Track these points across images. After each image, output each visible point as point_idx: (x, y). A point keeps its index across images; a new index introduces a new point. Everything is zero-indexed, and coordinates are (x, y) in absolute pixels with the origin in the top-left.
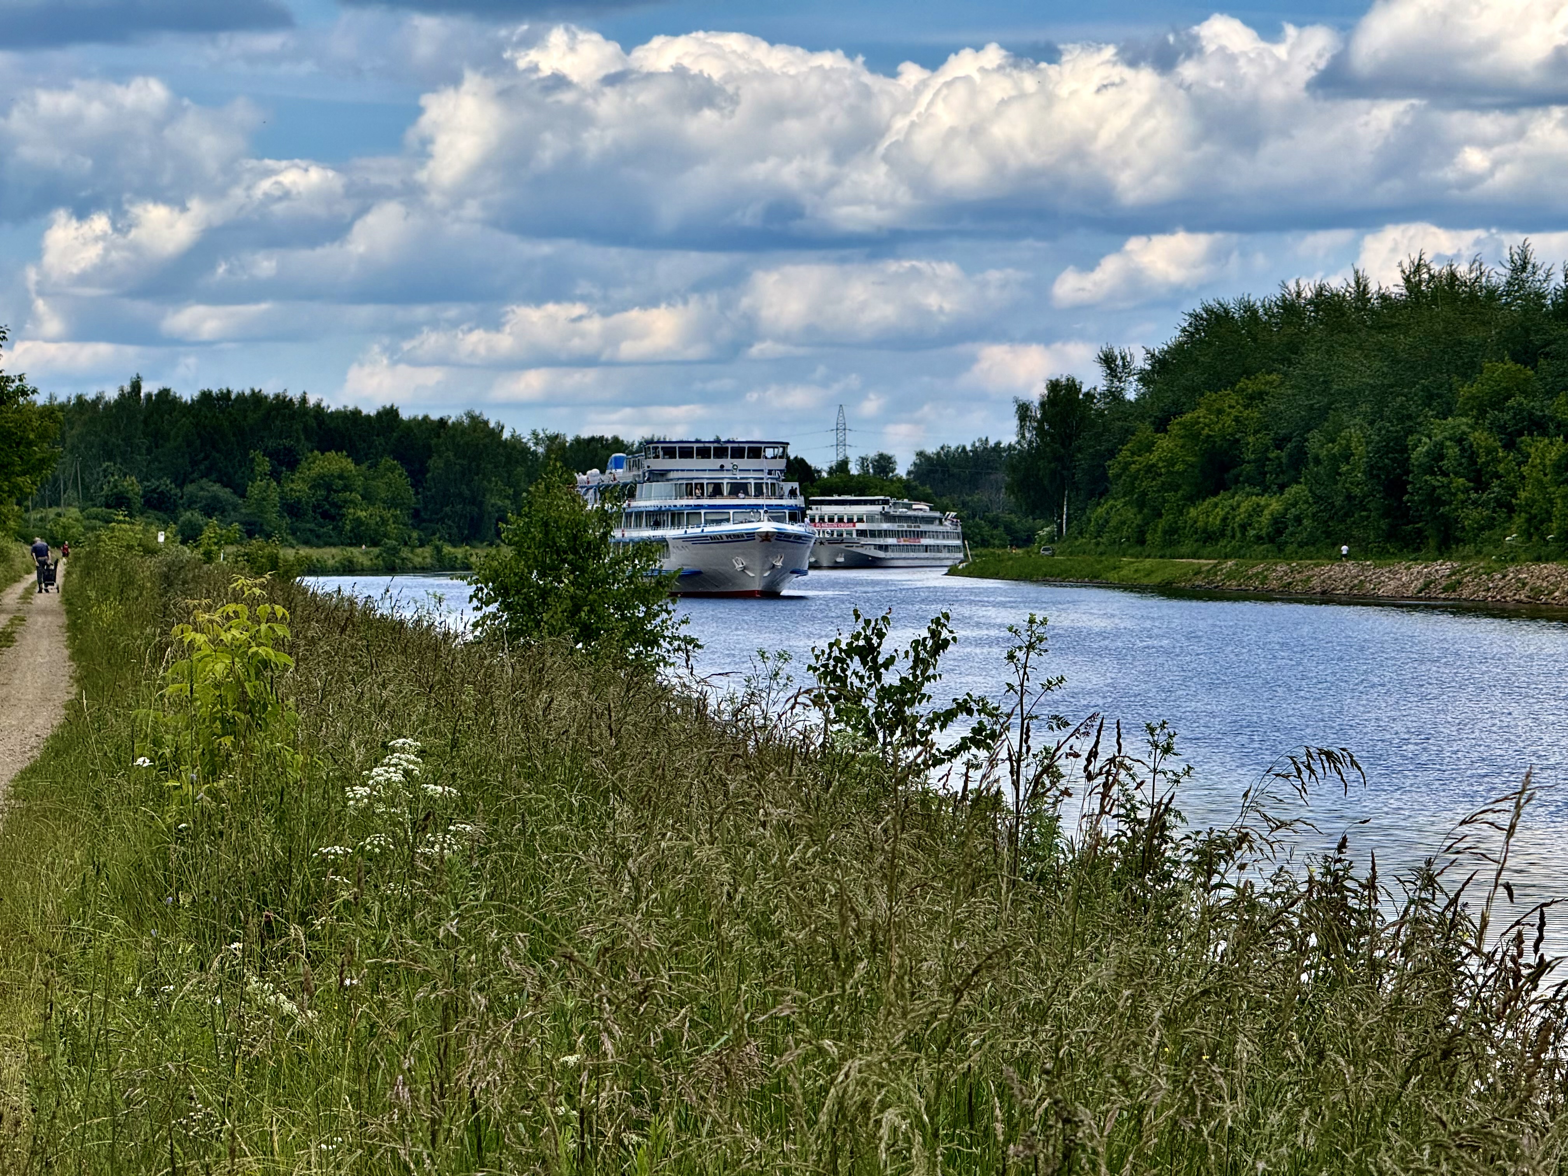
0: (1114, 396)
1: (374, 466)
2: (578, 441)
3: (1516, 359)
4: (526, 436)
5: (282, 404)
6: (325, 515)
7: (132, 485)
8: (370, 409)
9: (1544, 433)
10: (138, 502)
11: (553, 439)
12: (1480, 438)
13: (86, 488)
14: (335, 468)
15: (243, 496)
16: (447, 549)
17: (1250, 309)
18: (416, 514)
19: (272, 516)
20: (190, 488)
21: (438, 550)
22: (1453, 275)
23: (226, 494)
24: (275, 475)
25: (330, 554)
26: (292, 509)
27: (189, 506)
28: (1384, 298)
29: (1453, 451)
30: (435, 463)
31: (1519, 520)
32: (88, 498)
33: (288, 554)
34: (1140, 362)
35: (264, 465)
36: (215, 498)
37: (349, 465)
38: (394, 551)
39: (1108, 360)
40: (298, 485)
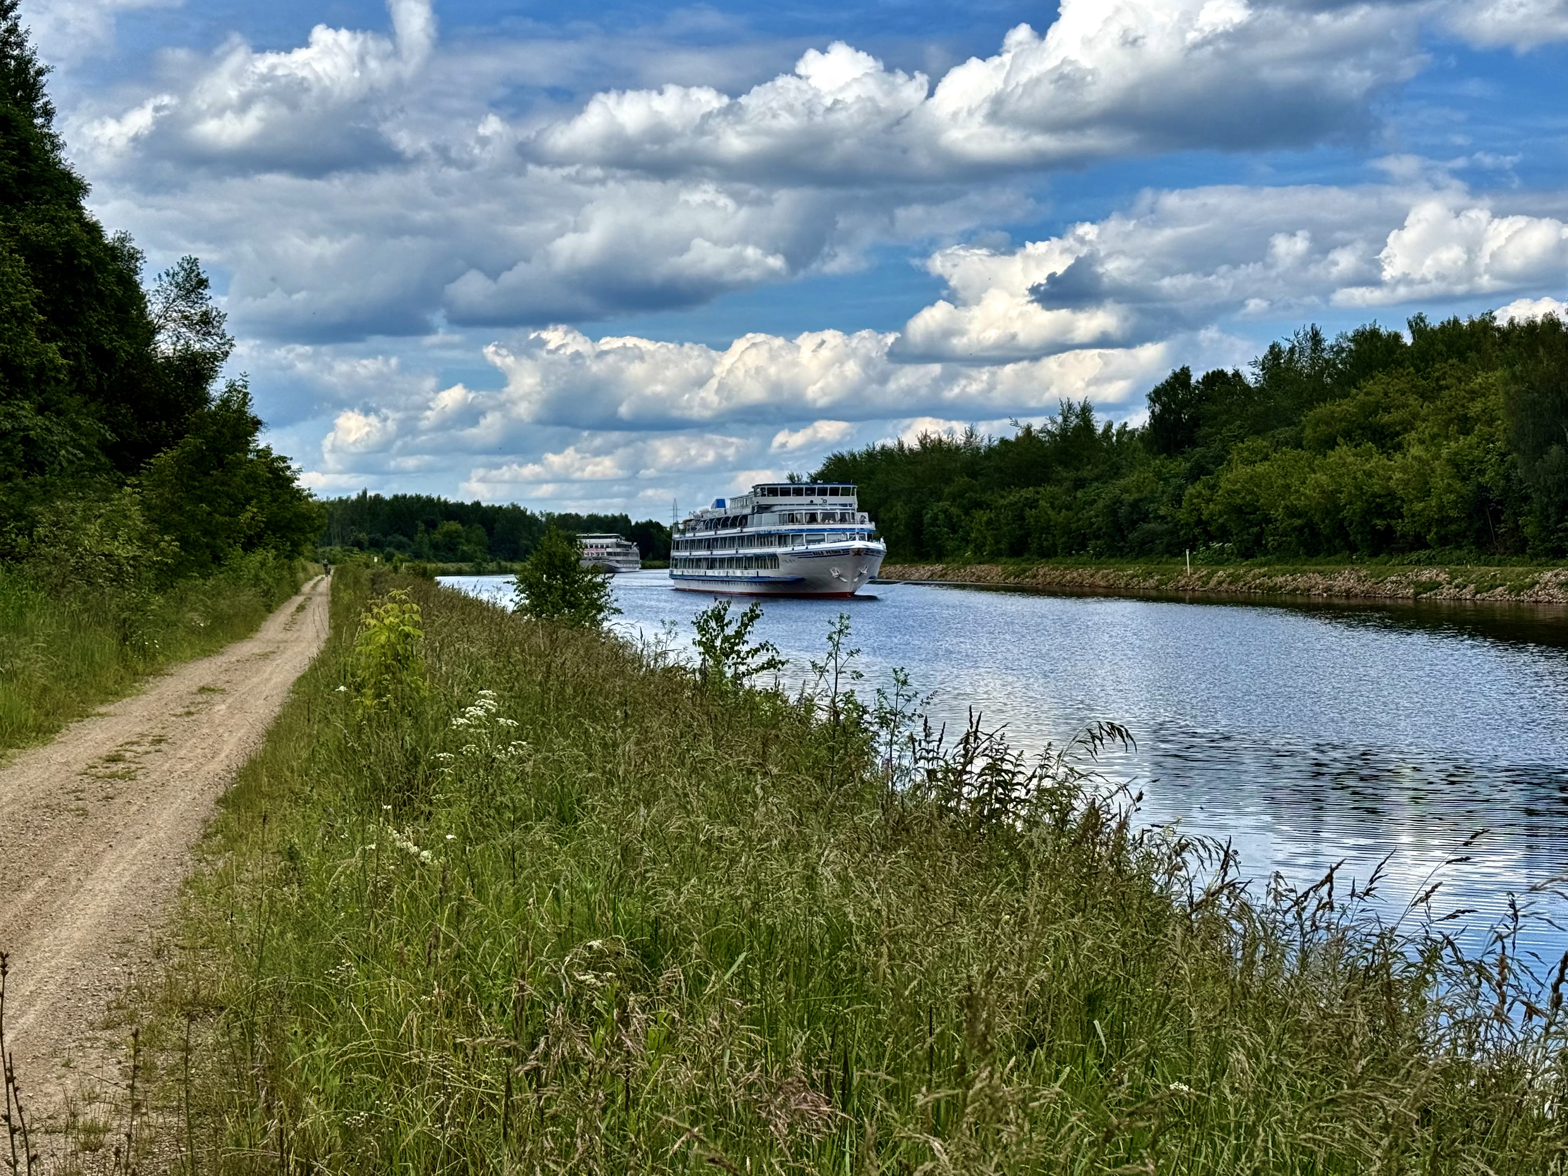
1: (471, 527)
2: (560, 515)
3: (968, 476)
4: (537, 513)
5: (429, 500)
6: (450, 549)
7: (363, 536)
8: (468, 502)
9: (981, 508)
10: (366, 544)
11: (549, 514)
12: (953, 510)
13: (343, 538)
14: (453, 528)
15: (412, 540)
16: (503, 563)
17: (853, 455)
18: (489, 548)
19: (426, 549)
20: (389, 538)
21: (499, 564)
22: (940, 440)
23: (405, 539)
24: (427, 531)
25: (451, 566)
26: (435, 546)
27: (389, 546)
28: (911, 450)
29: (941, 516)
30: (497, 525)
31: (972, 546)
32: (344, 542)
35: (422, 527)
36: (400, 542)
37: (459, 527)
38: (480, 564)
40: (437, 536)
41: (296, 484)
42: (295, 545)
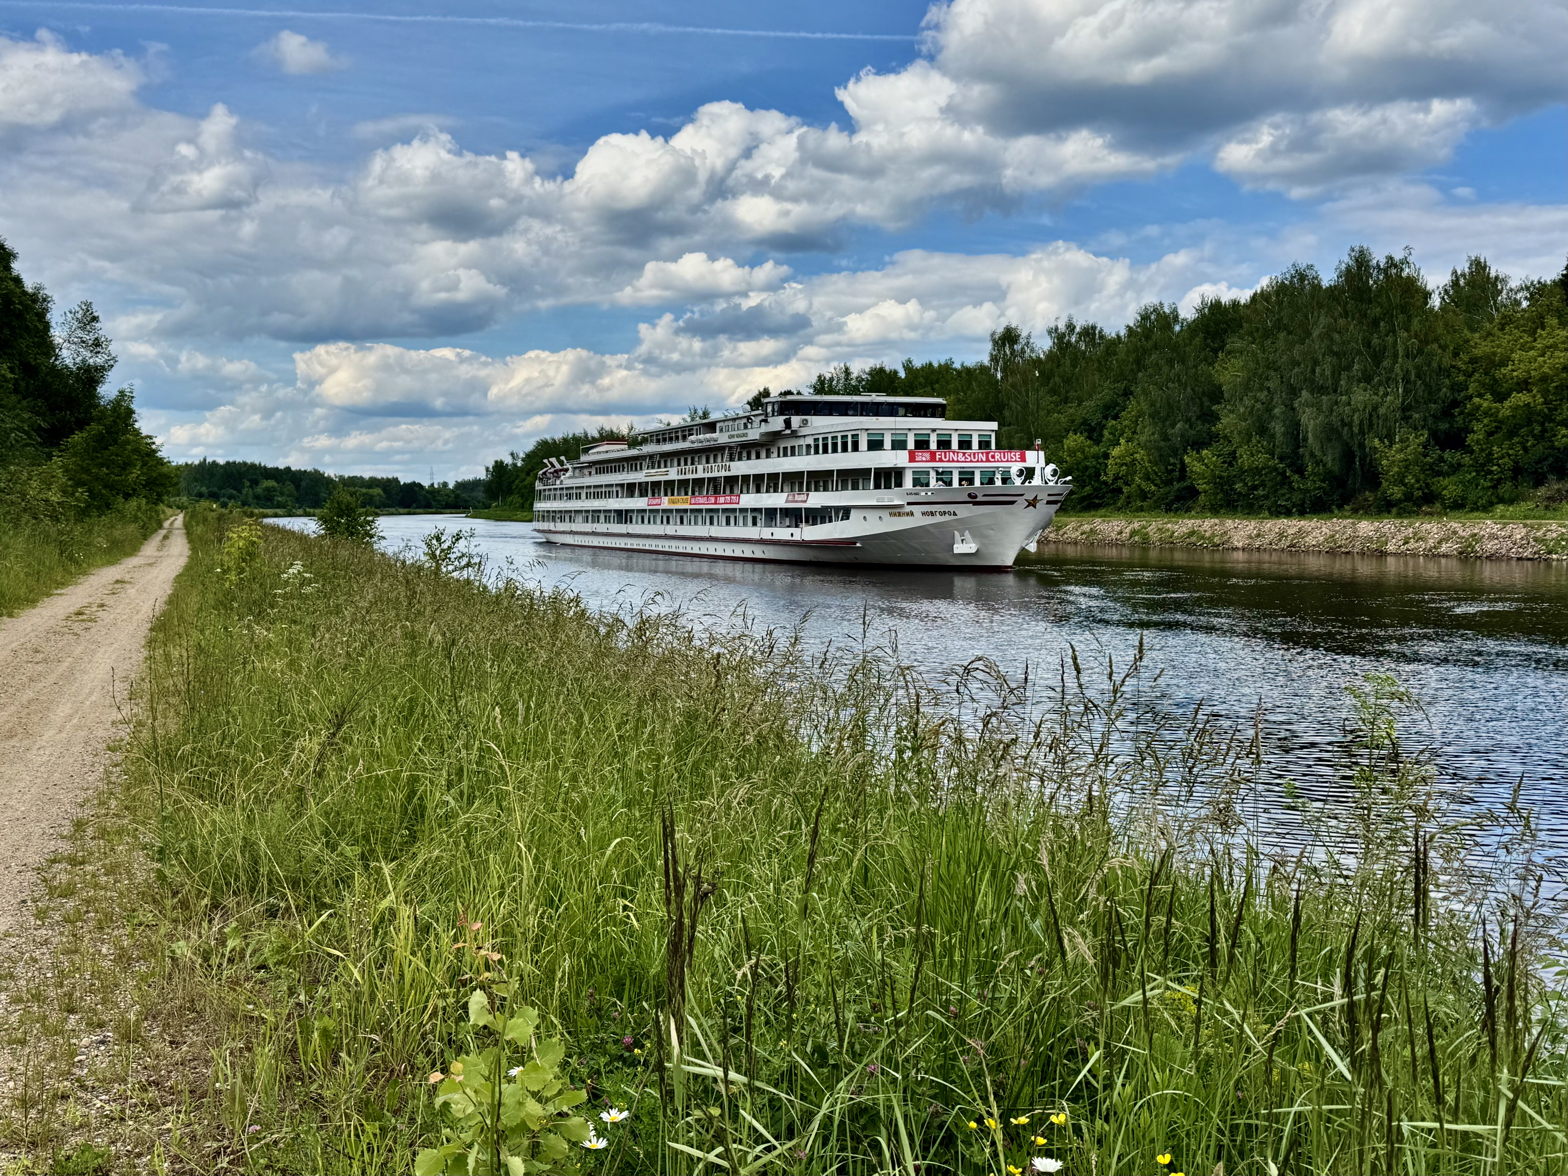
0: (515, 465)
1: (283, 484)
5: (253, 466)
6: (268, 499)
7: (204, 489)
8: (282, 467)
10: (207, 495)
13: (189, 491)
14: (271, 485)
15: (241, 493)
18: (297, 499)
19: (251, 499)
20: (223, 491)
23: (235, 493)
24: (251, 487)
26: (257, 497)
27: (224, 497)
30: (303, 484)
32: (189, 494)
33: (256, 511)
34: (522, 455)
35: (248, 484)
36: (232, 494)
37: (275, 484)
39: (512, 454)
40: (259, 490)
41: (159, 454)
42: (159, 495)
